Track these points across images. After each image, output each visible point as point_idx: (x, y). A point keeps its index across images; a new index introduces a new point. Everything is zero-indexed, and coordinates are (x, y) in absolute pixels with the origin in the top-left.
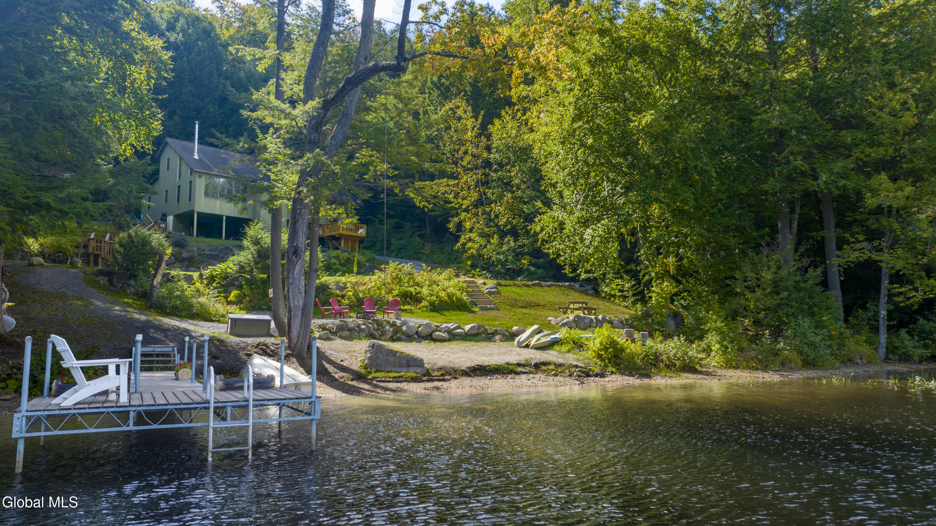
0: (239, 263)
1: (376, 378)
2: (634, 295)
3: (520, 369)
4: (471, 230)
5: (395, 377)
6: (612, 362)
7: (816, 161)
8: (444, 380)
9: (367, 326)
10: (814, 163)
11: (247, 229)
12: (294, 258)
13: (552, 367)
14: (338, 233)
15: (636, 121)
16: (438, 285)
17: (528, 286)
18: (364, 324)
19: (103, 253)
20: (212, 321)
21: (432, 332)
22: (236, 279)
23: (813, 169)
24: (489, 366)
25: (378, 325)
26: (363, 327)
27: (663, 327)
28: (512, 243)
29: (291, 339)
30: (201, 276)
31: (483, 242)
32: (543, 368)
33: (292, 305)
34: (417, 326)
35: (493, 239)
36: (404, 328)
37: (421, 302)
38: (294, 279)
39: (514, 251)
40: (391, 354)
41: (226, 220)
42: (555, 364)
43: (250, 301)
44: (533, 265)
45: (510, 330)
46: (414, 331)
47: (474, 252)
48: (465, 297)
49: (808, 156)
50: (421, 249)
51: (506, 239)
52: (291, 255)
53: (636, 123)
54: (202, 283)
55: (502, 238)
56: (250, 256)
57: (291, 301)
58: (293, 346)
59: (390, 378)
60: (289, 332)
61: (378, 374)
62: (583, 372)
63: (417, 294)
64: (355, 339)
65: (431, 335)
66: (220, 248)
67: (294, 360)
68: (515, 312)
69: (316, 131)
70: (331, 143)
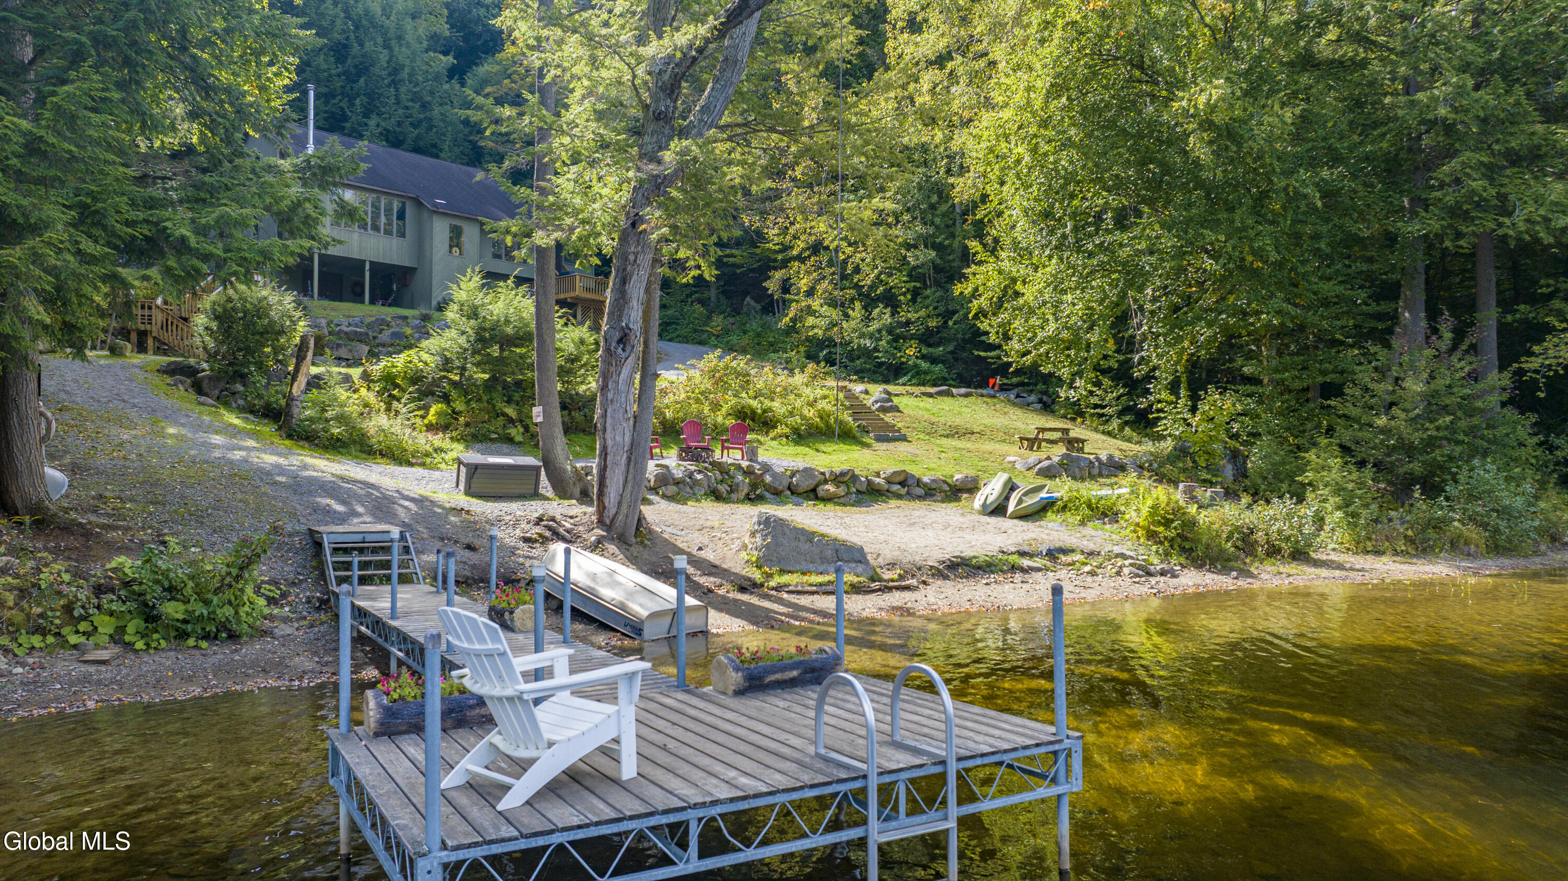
0: (442, 353)
1: (786, 586)
2: (1120, 414)
3: (1026, 562)
4: (810, 293)
5: (821, 585)
6: (1176, 547)
7: (1507, 181)
8: (907, 588)
9: (706, 475)
10: (1502, 185)
11: (455, 287)
12: (620, 350)
13: (1078, 557)
14: (572, 294)
15: (1183, 98)
16: (799, 396)
17: (930, 395)
18: (700, 472)
19: (154, 329)
20: (411, 464)
21: (817, 486)
22: (436, 382)
23: (1503, 197)
24: (975, 557)
25: (721, 473)
26: (699, 477)
27: (1215, 476)
28: (887, 319)
29: (604, 508)
30: (366, 376)
31: (835, 314)
32: (1063, 558)
33: (610, 443)
34: (788, 473)
35: (853, 310)
36: (768, 479)
37: (775, 427)
38: (617, 392)
39: (890, 332)
40: (802, 538)
41: (370, 270)
42: (1083, 552)
43: (467, 425)
44: (923, 357)
45: (949, 481)
46: (785, 483)
47: (820, 332)
48: (847, 417)
49: (1490, 172)
50: (706, 324)
51: (877, 311)
52: (614, 344)
53: (1184, 103)
54: (369, 389)
55: (868, 307)
56: (462, 340)
57: (609, 435)
58: (608, 522)
59: (811, 585)
60: (601, 494)
61: (785, 579)
62: (1140, 567)
63: (765, 411)
64: (688, 499)
65: (814, 490)
66: (369, 320)
67: (612, 548)
68: (940, 446)
69: (670, 96)
70: (701, 120)
